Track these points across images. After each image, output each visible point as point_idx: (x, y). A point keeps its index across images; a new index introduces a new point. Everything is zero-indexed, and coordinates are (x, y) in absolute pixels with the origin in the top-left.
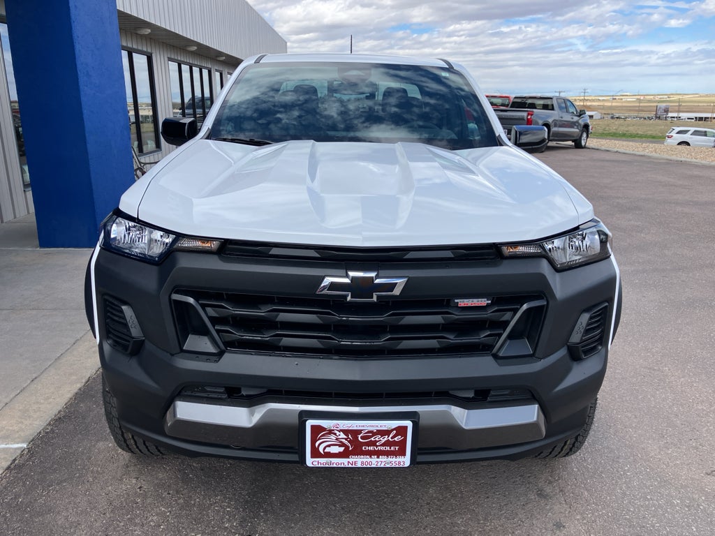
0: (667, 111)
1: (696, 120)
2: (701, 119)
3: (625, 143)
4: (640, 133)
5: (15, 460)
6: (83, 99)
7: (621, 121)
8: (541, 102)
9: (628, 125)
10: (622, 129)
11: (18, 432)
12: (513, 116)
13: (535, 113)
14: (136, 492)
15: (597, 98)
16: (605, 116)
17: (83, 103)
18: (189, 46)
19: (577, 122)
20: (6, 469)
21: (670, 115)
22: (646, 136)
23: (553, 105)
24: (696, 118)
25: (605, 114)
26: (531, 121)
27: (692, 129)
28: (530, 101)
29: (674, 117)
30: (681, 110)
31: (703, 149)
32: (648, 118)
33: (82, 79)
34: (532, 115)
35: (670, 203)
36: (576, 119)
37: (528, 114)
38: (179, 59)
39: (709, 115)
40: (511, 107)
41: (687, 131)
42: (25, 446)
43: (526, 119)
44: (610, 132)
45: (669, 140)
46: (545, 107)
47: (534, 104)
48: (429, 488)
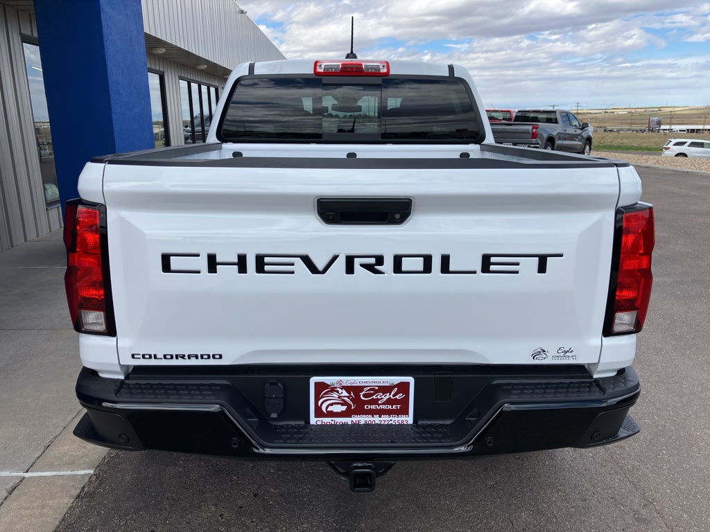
0: (659, 123)
1: (688, 132)
2: (693, 131)
3: (625, 155)
4: (634, 145)
5: (84, 488)
6: (114, 117)
7: (615, 134)
8: (545, 116)
9: (623, 138)
10: (617, 142)
11: (82, 457)
12: (518, 129)
13: (540, 127)
14: (218, 521)
15: (589, 111)
16: (598, 129)
17: (114, 121)
18: (200, 64)
19: (580, 135)
20: (77, 498)
21: (663, 127)
22: (641, 148)
23: (556, 119)
24: (688, 130)
25: (598, 127)
26: (537, 135)
27: (689, 141)
28: (532, 115)
29: (666, 130)
30: (673, 122)
31: (704, 160)
32: (641, 130)
33: (114, 97)
34: (536, 128)
35: (690, 214)
36: (579, 132)
37: (533, 128)
38: (189, 77)
39: (701, 127)
40: (515, 121)
41: (684, 143)
42: (92, 472)
43: (531, 132)
44: (606, 144)
45: (666, 152)
46: (549, 121)
47: (537, 118)
48: (521, 512)
